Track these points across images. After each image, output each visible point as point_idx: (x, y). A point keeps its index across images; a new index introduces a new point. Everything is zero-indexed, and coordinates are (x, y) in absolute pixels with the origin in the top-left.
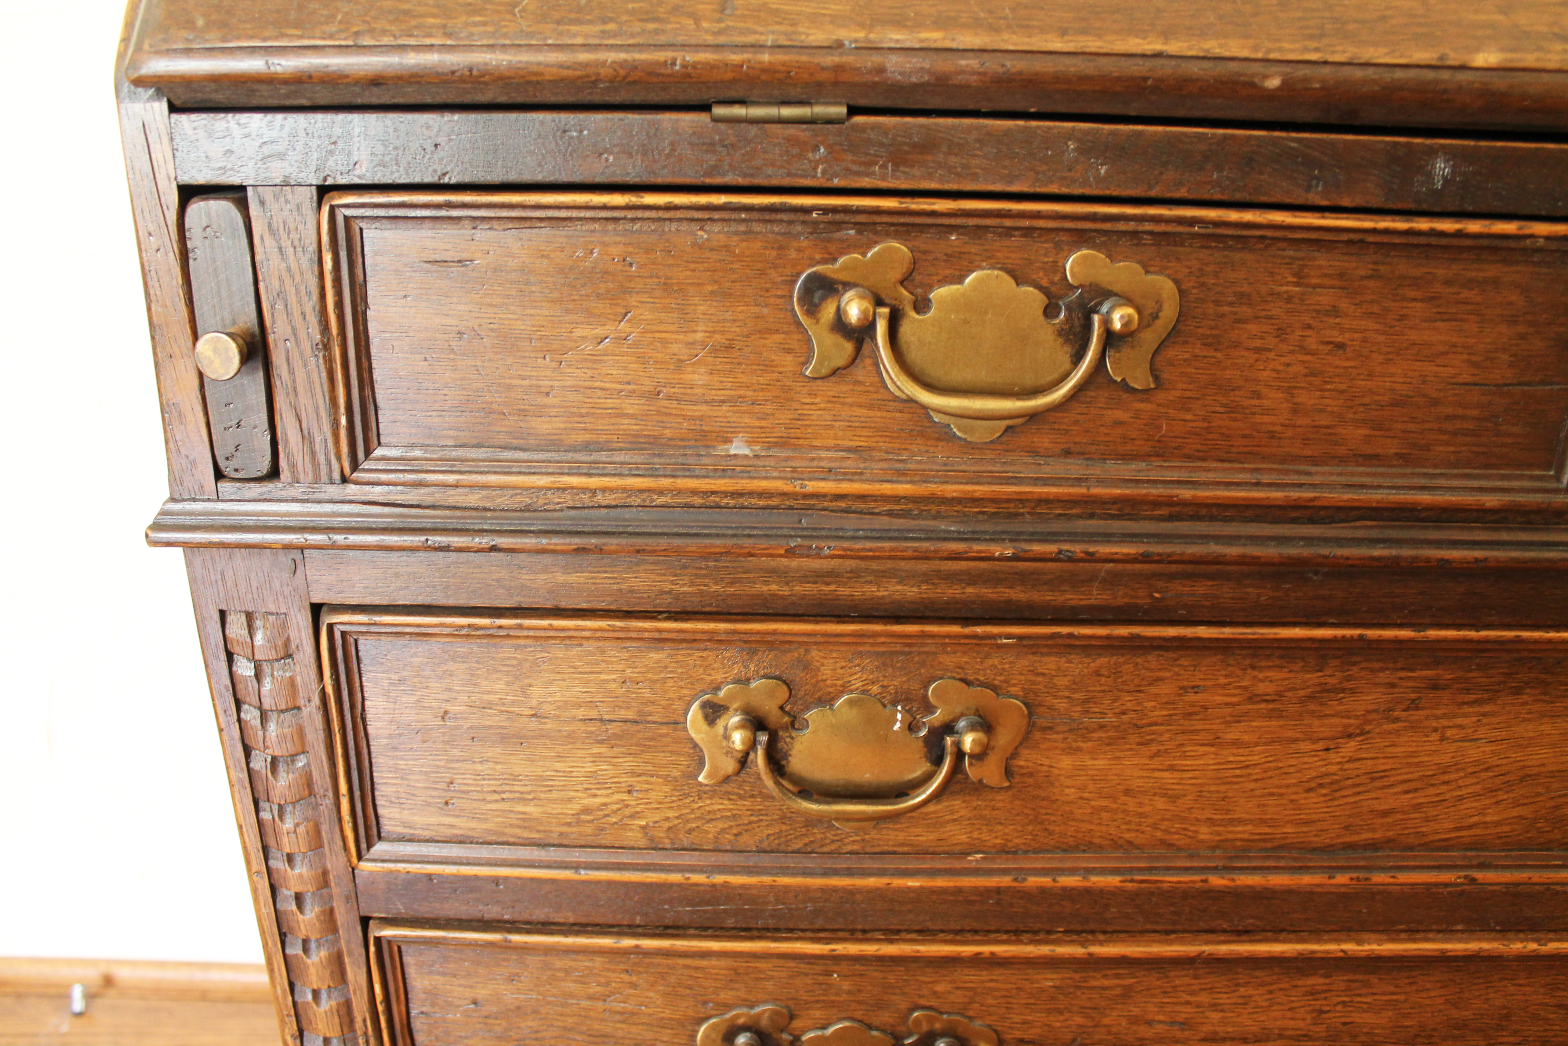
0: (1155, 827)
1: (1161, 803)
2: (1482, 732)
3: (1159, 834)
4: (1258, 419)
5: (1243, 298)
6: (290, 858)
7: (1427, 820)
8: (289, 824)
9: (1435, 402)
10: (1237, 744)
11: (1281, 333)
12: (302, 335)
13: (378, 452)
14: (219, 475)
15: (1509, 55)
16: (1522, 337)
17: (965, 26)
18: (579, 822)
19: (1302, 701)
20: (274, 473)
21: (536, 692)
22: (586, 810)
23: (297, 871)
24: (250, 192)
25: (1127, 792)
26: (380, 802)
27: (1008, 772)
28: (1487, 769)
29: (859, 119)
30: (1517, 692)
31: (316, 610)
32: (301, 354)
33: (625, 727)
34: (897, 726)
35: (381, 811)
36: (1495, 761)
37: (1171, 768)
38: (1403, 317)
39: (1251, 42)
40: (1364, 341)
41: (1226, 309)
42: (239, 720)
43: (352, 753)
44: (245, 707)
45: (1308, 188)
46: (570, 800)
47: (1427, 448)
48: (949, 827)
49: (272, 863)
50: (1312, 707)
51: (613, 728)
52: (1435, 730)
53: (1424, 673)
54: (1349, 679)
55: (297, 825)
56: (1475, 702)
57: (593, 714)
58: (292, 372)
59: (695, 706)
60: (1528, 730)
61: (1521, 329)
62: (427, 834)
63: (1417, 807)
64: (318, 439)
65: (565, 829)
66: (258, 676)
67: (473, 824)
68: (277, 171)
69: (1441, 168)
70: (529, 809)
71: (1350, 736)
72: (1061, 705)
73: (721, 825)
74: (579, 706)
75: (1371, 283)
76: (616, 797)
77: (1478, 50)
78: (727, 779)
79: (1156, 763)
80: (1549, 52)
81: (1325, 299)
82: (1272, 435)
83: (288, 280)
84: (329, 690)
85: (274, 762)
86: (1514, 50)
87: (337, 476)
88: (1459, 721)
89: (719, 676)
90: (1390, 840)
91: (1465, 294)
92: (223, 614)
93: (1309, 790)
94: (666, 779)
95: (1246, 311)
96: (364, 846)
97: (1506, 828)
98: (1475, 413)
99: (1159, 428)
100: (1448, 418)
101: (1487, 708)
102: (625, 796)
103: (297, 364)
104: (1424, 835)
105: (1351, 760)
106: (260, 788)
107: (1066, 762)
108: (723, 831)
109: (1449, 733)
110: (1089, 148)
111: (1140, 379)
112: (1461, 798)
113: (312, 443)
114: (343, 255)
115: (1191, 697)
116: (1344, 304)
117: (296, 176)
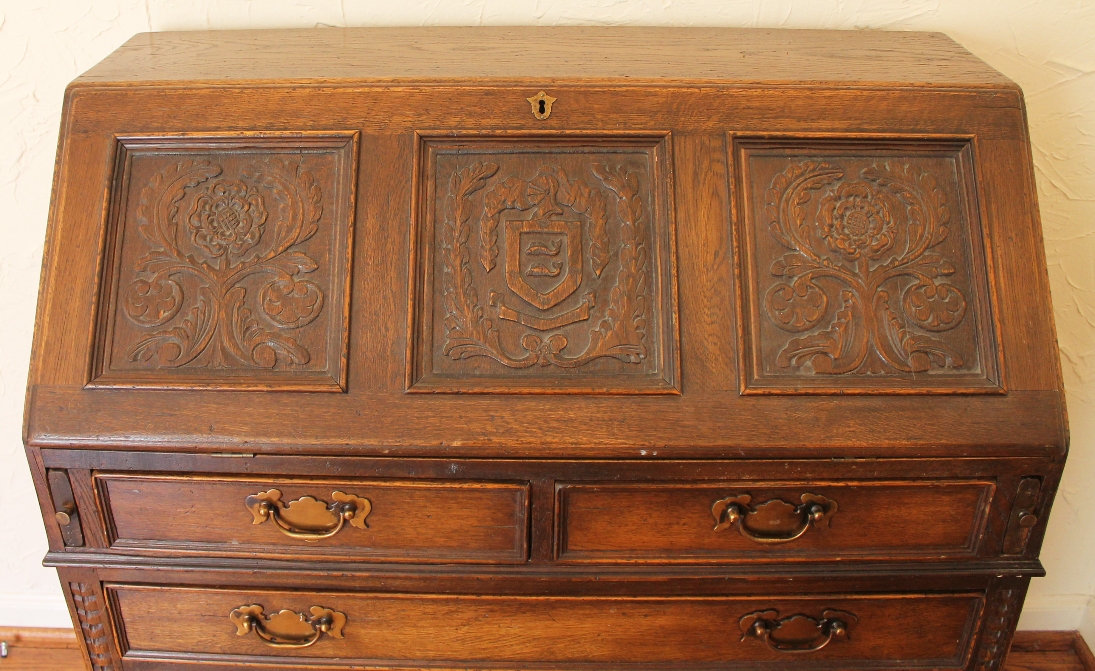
0: (399, 651)
1: (400, 644)
2: (513, 625)
3: (401, 654)
4: (406, 536)
5: (393, 503)
6: (98, 655)
7: (501, 651)
8: (97, 644)
9: (467, 531)
10: (423, 627)
11: (408, 512)
12: (90, 508)
13: (117, 541)
14: (65, 545)
15: (464, 442)
16: (494, 513)
17: (286, 436)
18: (198, 645)
19: (443, 614)
20: (84, 544)
21: (179, 606)
22: (200, 641)
23: (101, 659)
24: (69, 470)
25: (387, 640)
26: (129, 638)
27: (342, 634)
28: (519, 636)
29: (258, 456)
30: (524, 613)
31: (102, 583)
32: (90, 513)
33: (210, 617)
34: (301, 620)
35: (130, 641)
36: (521, 634)
37: (402, 634)
38: (450, 508)
39: (378, 440)
40: (438, 514)
41: (388, 506)
42: (78, 613)
43: (118, 624)
44: (79, 609)
45: (409, 473)
46: (194, 638)
47: (468, 544)
48: (326, 649)
49: (92, 656)
50: (448, 616)
51: (206, 618)
52: (496, 624)
53: (487, 607)
54: (459, 608)
55: (100, 645)
56: (508, 616)
57: (199, 613)
58: (87, 518)
59: (232, 613)
60: (532, 625)
61: (493, 511)
62: (146, 648)
63: (496, 647)
64: (98, 536)
65: (193, 647)
66: (83, 600)
67: (161, 645)
68: (77, 465)
69: (454, 467)
70: (180, 641)
71: (464, 625)
72: (357, 614)
73: (246, 647)
74: (193, 610)
75: (436, 499)
76: (210, 638)
77: (454, 440)
78: (246, 634)
79: (395, 632)
80: (479, 440)
81: (421, 503)
82: (412, 540)
83: (83, 492)
84: (108, 606)
85: (91, 626)
86: (467, 440)
87: (105, 546)
88: (504, 621)
89: (240, 604)
90: (488, 658)
91: (470, 502)
92: (70, 583)
93: (453, 641)
94: (226, 633)
95: (394, 507)
96: (124, 652)
97: (533, 655)
98: (482, 534)
99: (372, 538)
100: (473, 536)
101: (514, 618)
102: (213, 638)
103: (89, 516)
104: (501, 656)
105: (466, 633)
106: (86, 634)
107: (363, 631)
108: (248, 649)
109: (501, 625)
110: (333, 463)
111: (362, 526)
112: (512, 645)
113: (96, 537)
114: (100, 488)
115: (402, 613)
116: (428, 505)
117: (85, 466)
